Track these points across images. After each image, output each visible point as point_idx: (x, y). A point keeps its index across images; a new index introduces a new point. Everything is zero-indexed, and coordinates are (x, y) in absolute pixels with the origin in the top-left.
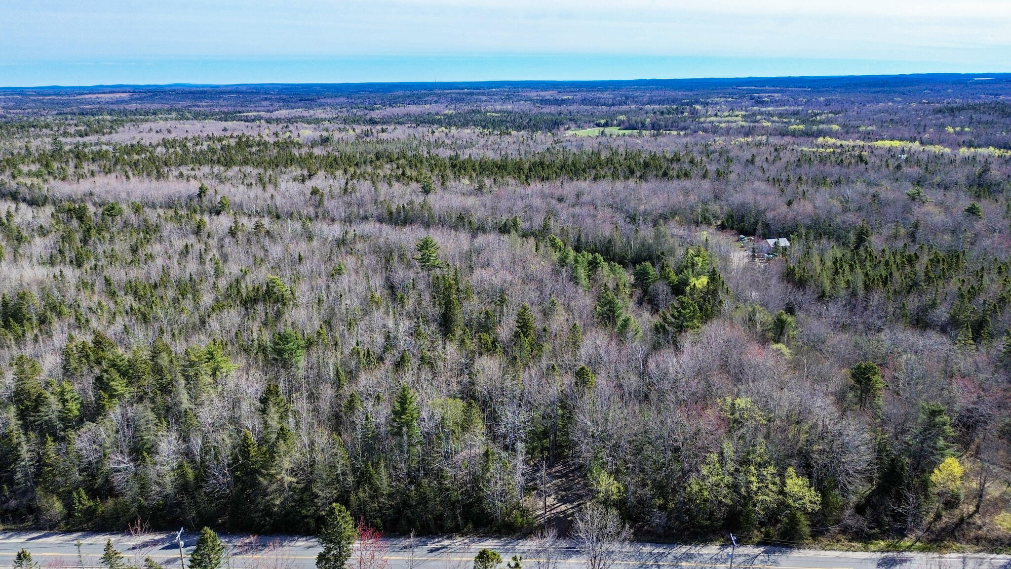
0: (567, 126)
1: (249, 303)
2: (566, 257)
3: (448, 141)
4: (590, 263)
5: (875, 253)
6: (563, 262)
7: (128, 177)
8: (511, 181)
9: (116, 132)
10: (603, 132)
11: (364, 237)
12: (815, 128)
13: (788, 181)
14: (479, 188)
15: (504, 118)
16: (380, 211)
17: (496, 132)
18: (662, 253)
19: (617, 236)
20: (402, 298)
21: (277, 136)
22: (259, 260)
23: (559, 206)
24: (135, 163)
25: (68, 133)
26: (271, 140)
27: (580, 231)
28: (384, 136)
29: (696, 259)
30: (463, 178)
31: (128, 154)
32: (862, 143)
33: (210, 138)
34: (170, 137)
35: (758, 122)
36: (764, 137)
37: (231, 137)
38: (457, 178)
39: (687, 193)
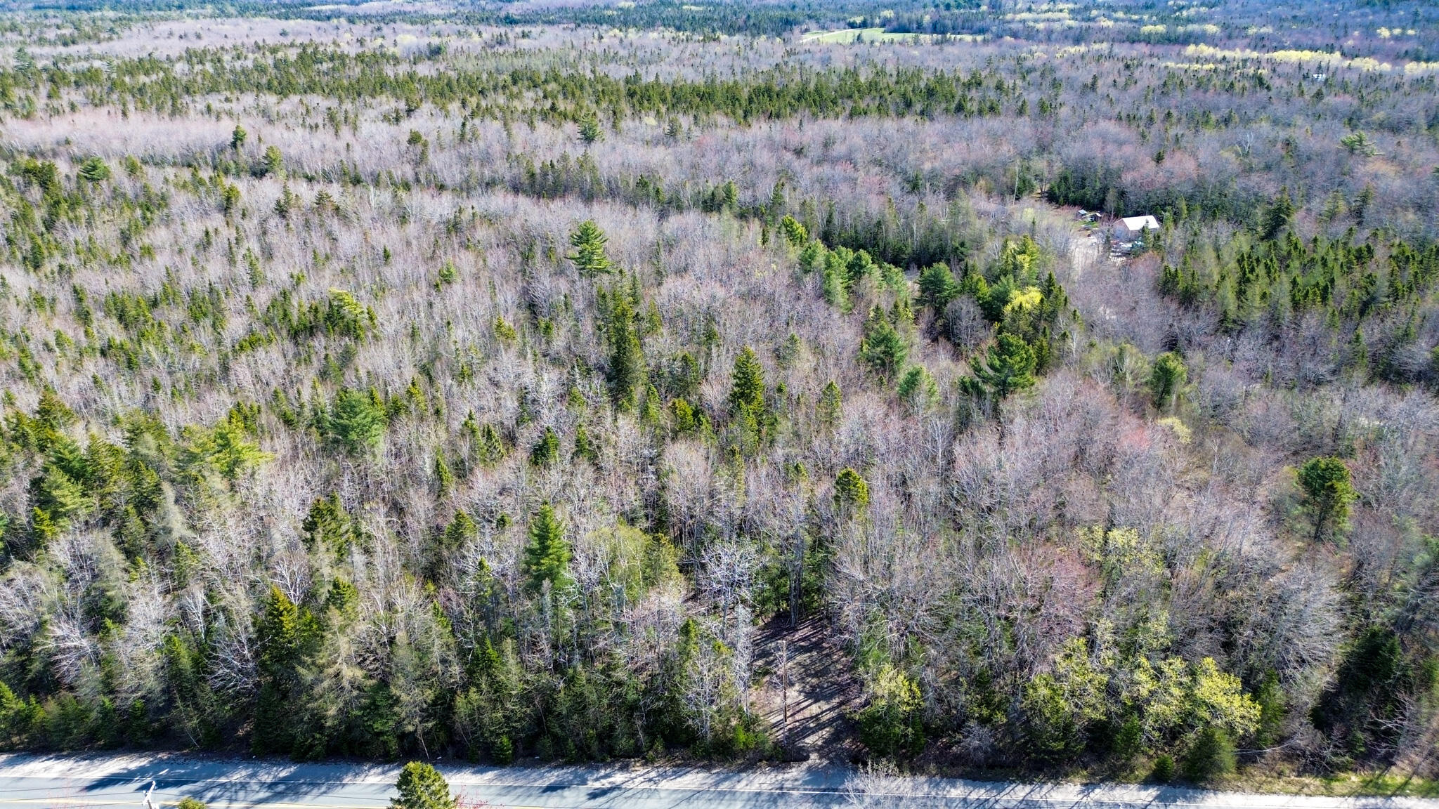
0: (804, 27)
1: (301, 333)
2: (812, 257)
3: (622, 53)
4: (850, 267)
5: (1301, 245)
6: (806, 263)
7: (124, 114)
8: (721, 119)
9: (119, 38)
10: (859, 37)
11: (490, 219)
12: (1181, 29)
13: (1151, 119)
14: (672, 132)
15: (709, 15)
16: (515, 171)
17: (696, 37)
18: (962, 244)
19: (889, 215)
20: (547, 328)
21: (362, 44)
22: (321, 257)
23: (797, 164)
24: (140, 90)
25: (45, 40)
26: (353, 51)
27: (831, 206)
28: (525, 44)
29: (1019, 257)
30: (647, 115)
31: (131, 74)
32: (1255, 55)
33: (259, 48)
34: (199, 45)
35: (1093, 20)
36: (1105, 46)
37: (292, 45)
38: (636, 114)
39: (995, 138)
